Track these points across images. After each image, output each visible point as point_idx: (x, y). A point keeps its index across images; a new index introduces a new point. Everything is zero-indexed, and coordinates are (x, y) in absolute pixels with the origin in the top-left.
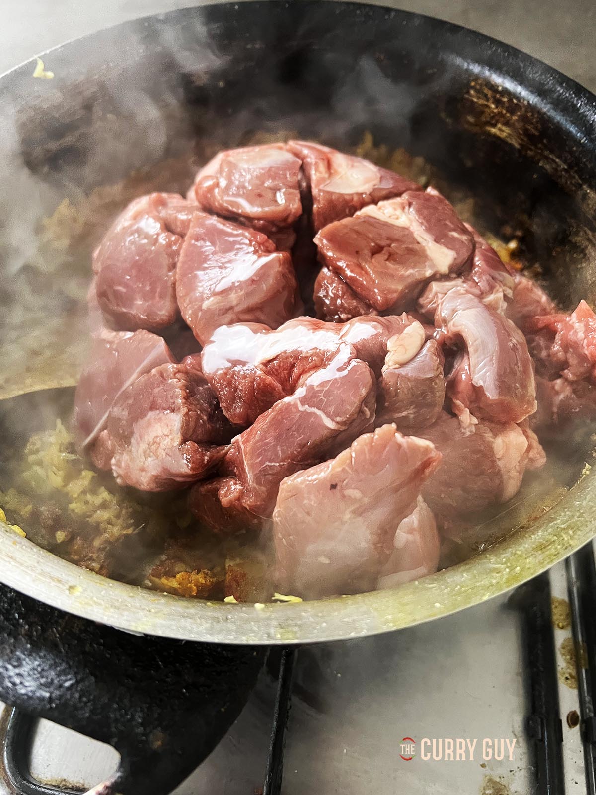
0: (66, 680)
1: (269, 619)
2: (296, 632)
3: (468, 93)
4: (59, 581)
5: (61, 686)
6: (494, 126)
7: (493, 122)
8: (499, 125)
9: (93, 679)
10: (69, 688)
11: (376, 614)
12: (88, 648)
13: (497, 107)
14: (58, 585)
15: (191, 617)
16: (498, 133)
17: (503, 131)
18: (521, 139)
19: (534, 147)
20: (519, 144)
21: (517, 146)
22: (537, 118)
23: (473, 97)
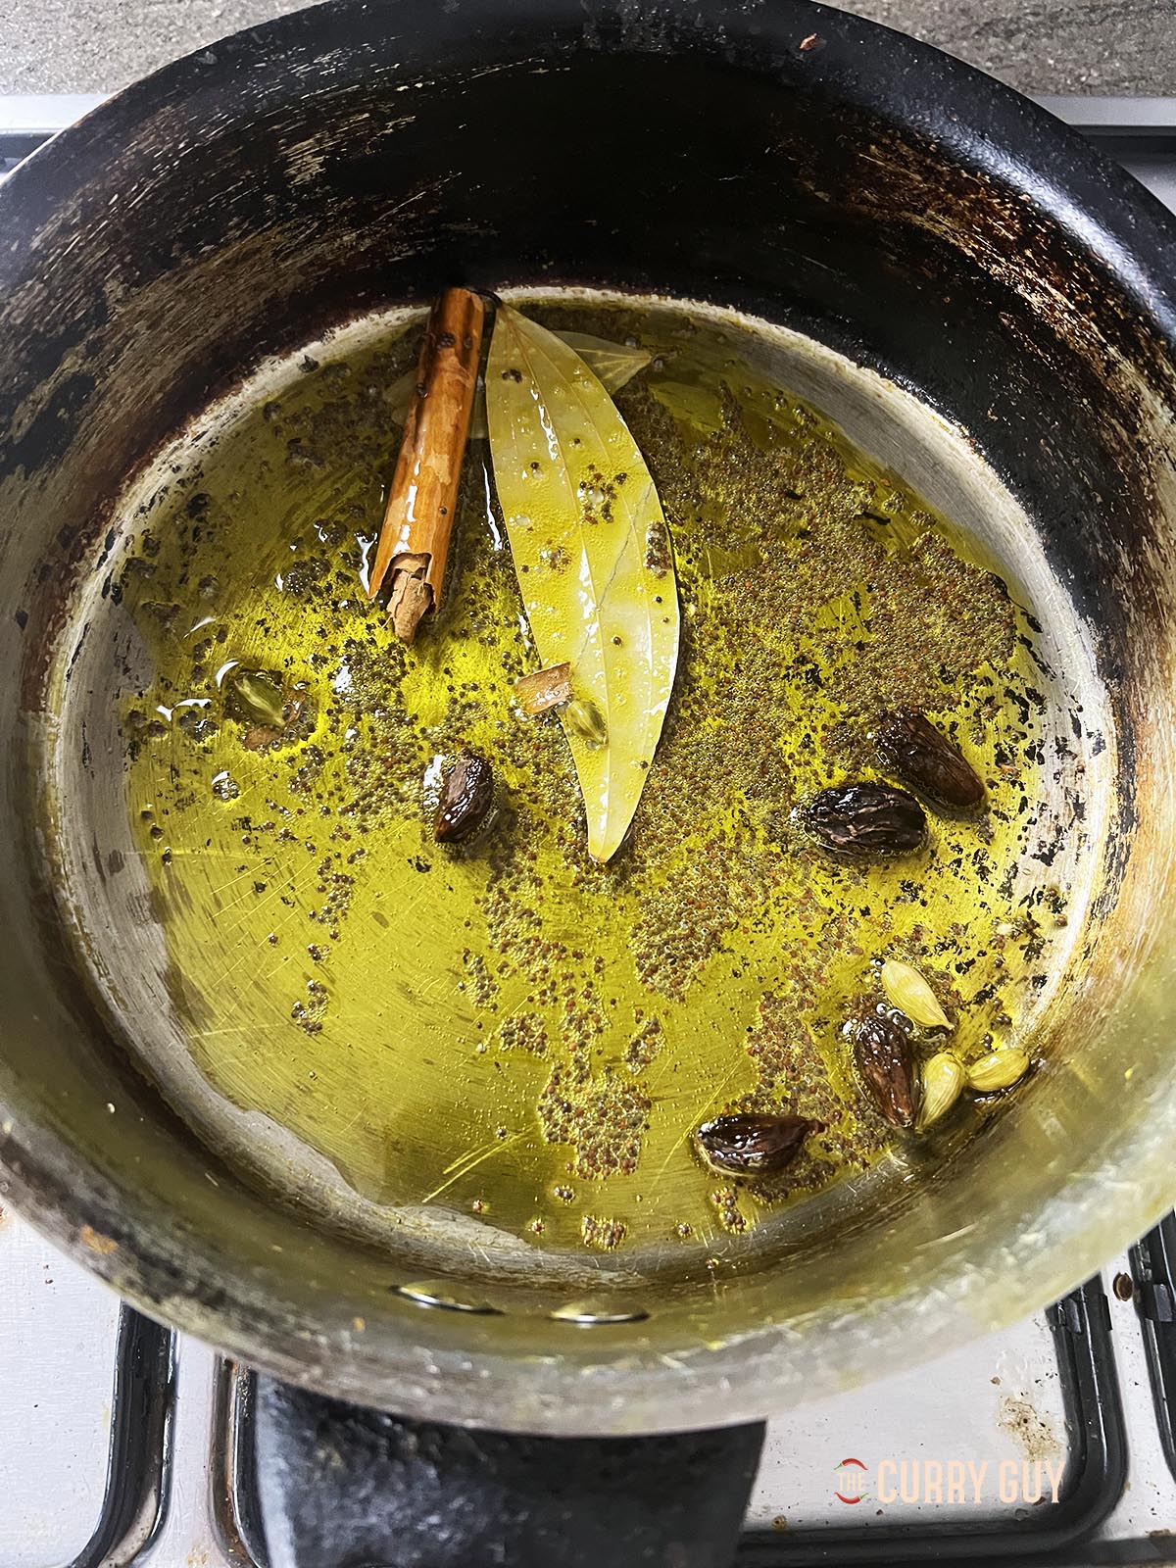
3: (866, 149)
6: (920, 211)
7: (919, 205)
8: (931, 212)
13: (925, 180)
16: (927, 226)
17: (941, 223)
18: (977, 242)
19: (1003, 260)
20: (973, 249)
21: (969, 253)
22: (1012, 209)
23: (874, 157)
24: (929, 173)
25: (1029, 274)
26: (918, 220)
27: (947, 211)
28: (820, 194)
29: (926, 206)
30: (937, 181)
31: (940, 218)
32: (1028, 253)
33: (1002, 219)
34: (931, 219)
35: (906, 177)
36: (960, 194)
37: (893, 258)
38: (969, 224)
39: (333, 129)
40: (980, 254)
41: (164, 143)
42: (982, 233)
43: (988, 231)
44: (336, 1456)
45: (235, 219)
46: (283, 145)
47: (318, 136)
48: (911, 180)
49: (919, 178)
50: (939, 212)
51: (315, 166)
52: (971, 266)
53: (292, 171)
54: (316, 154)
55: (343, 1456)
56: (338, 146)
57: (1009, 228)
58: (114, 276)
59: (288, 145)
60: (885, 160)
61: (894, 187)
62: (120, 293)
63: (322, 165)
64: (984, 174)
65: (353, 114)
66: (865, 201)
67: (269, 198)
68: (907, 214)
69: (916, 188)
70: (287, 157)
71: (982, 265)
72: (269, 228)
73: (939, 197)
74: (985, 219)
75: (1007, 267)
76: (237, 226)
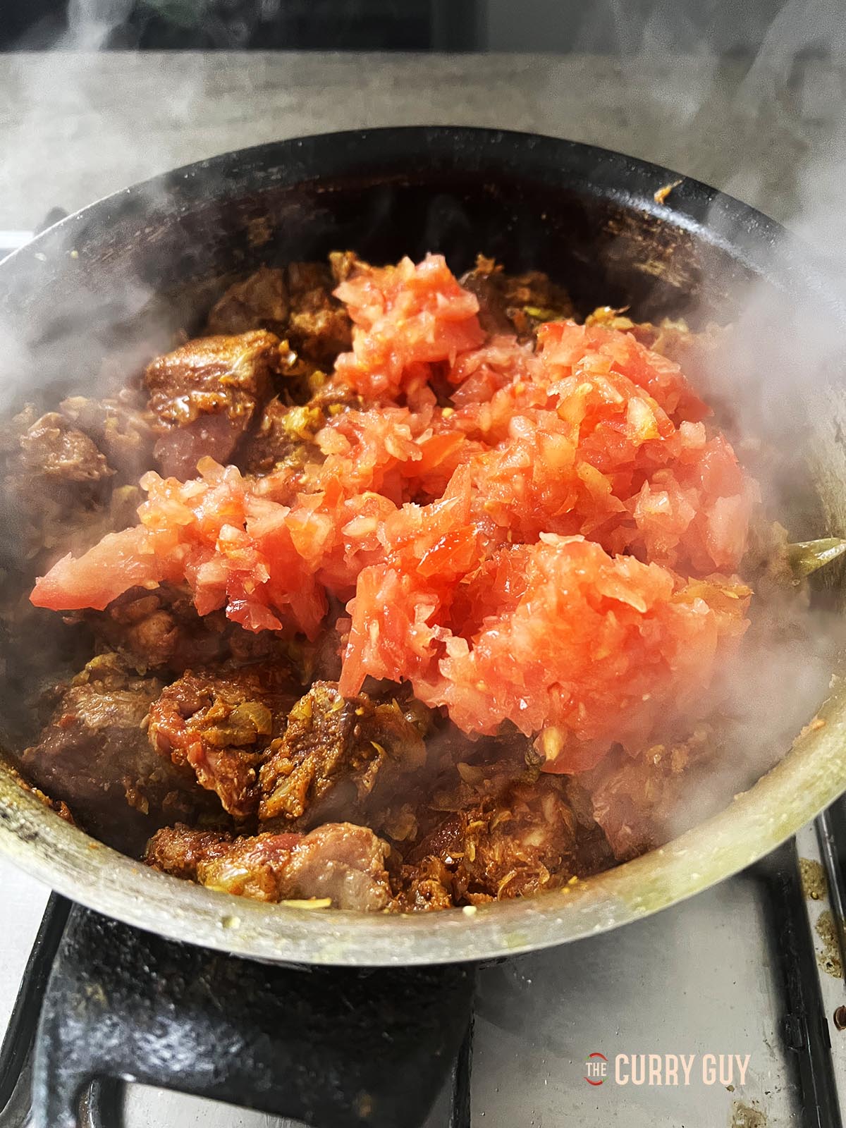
0: (233, 1044)
1: (487, 924)
2: (525, 936)
3: (606, 224)
4: (206, 913)
5: (226, 1053)
6: (644, 262)
7: (642, 257)
9: (266, 1037)
10: (238, 1054)
11: (621, 898)
12: (251, 997)
13: (645, 240)
14: (207, 918)
15: (389, 935)
16: (650, 270)
17: (656, 267)
18: (681, 276)
21: (676, 284)
23: (612, 229)
24: (646, 234)
27: (660, 258)
29: (647, 257)
39: (278, 212)
40: (683, 284)
42: (683, 269)
44: (101, 991)
45: (215, 263)
46: (246, 218)
47: (268, 216)
49: (641, 239)
50: (655, 260)
51: (265, 235)
52: (678, 293)
53: (250, 237)
54: (267, 228)
55: (107, 993)
56: (281, 225)
61: (628, 247)
63: (270, 236)
64: (678, 230)
65: (291, 204)
67: (237, 252)
68: (636, 265)
69: (640, 246)
70: (249, 227)
73: (654, 249)
74: (683, 259)
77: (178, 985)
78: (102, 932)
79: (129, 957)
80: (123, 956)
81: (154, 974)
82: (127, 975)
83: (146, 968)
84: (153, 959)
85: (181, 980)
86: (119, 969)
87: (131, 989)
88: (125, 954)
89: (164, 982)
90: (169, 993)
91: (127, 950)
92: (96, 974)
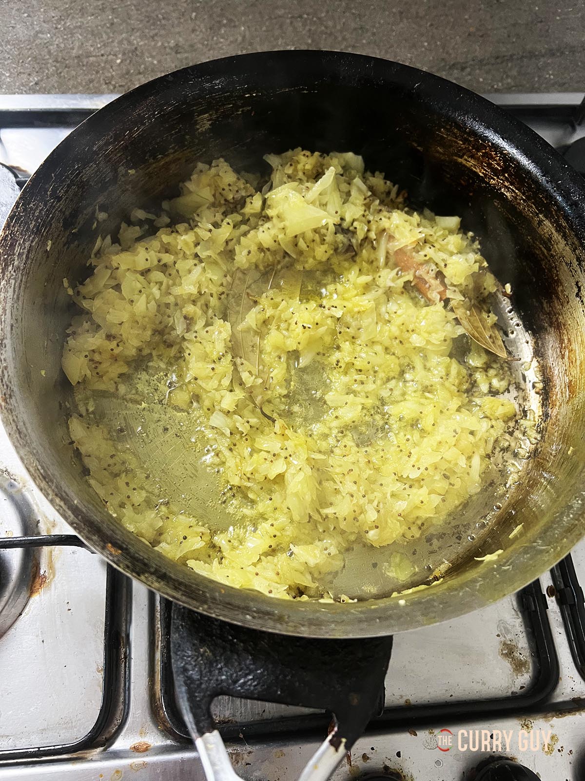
2: (435, 617)
7: (461, 154)
8: (466, 157)
13: (464, 144)
16: (464, 162)
17: (470, 162)
19: (496, 178)
20: (483, 173)
21: (481, 174)
22: (500, 157)
23: (443, 133)
24: (465, 141)
25: (506, 184)
26: (460, 160)
27: (472, 157)
28: (419, 148)
29: (464, 154)
30: (469, 144)
31: (470, 159)
32: (506, 175)
33: (496, 160)
34: (466, 160)
35: (456, 142)
36: (478, 150)
37: (448, 176)
38: (482, 163)
39: (217, 110)
40: (485, 175)
41: (149, 111)
42: (487, 166)
43: (490, 165)
44: (208, 651)
45: (173, 145)
46: (196, 115)
47: (211, 113)
48: (458, 143)
49: (461, 143)
50: (469, 157)
51: (207, 125)
52: (482, 180)
53: (198, 127)
54: (209, 120)
55: (211, 651)
56: (218, 117)
57: (498, 164)
58: (123, 165)
59: (198, 116)
60: (447, 135)
61: (451, 146)
62: (124, 172)
63: (210, 125)
64: (489, 142)
65: (226, 104)
66: (438, 152)
67: (187, 137)
68: (455, 158)
69: (460, 147)
70: (197, 120)
71: (487, 180)
72: (185, 150)
73: (470, 151)
74: (488, 161)
75: (497, 181)
76: (173, 148)
77: (250, 646)
78: (199, 618)
79: (218, 632)
80: (214, 631)
81: (235, 640)
82: (219, 641)
83: (230, 638)
84: (232, 632)
85: (251, 643)
86: (214, 638)
87: (224, 648)
88: (216, 629)
89: (242, 644)
90: (246, 650)
91: (216, 627)
92: (202, 641)
